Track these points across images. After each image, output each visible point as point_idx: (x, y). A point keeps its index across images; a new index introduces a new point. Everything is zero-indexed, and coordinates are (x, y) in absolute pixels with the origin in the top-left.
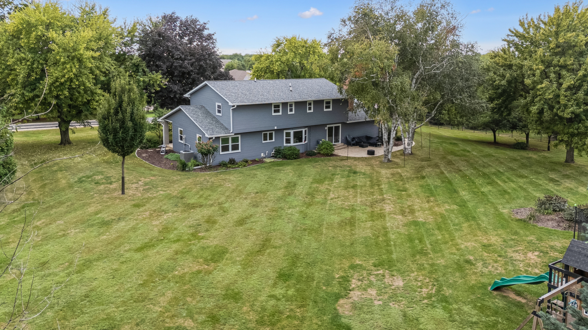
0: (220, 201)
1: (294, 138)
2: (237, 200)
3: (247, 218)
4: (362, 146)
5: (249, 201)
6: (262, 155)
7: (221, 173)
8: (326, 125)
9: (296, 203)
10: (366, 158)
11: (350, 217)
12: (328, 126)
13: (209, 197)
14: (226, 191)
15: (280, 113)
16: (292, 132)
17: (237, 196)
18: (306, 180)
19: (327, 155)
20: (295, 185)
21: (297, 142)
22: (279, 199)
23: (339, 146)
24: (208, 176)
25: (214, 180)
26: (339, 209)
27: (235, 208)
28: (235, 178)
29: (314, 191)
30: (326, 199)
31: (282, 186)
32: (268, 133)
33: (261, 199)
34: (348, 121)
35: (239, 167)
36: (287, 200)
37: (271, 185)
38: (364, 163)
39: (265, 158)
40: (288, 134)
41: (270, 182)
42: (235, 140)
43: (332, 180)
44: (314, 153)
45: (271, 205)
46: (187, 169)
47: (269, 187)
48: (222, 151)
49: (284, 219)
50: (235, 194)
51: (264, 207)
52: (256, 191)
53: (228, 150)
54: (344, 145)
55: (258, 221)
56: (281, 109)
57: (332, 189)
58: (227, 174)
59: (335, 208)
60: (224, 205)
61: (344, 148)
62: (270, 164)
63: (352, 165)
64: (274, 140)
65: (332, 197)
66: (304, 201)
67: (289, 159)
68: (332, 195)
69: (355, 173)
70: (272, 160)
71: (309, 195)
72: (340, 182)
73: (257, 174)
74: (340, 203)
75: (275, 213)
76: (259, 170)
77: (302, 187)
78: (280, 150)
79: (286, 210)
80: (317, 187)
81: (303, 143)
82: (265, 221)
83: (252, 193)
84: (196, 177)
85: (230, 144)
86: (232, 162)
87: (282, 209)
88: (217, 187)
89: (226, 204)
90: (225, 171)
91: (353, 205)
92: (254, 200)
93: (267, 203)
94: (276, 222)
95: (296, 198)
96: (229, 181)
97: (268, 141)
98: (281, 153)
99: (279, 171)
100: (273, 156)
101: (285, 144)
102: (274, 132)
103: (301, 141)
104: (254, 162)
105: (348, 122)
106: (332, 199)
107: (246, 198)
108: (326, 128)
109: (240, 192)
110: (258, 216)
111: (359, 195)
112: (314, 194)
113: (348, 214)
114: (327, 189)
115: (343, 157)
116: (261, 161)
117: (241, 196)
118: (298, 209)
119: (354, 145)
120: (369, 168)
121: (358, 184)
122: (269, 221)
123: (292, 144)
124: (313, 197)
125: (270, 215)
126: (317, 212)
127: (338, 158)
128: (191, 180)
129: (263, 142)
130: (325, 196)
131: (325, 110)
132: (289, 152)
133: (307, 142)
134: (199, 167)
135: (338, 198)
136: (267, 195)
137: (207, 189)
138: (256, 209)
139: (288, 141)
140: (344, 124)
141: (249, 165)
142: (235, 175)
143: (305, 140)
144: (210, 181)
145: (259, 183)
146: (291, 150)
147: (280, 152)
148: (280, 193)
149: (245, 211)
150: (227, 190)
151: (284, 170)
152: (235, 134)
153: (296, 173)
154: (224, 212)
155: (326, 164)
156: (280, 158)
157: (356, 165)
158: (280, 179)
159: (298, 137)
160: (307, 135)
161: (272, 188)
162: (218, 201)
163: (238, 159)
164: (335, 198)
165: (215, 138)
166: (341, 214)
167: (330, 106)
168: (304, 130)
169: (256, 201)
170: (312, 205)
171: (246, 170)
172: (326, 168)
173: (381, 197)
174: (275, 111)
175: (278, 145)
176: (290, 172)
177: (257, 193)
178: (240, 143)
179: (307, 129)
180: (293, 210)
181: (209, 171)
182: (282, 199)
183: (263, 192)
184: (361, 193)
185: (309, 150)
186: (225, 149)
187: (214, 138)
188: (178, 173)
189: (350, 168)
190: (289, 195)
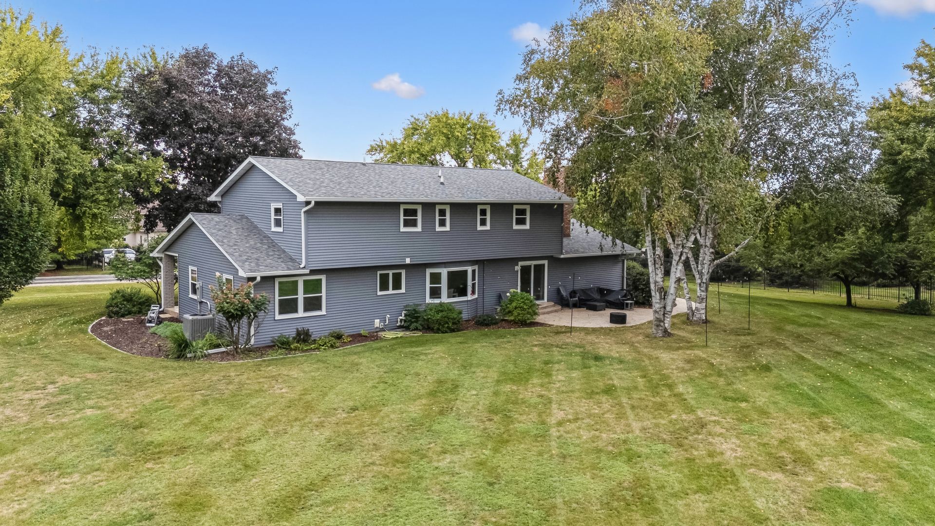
0: (243, 434)
1: (449, 288)
2: (296, 429)
3: (311, 487)
4: (594, 308)
5: (327, 433)
6: (377, 321)
7: (270, 363)
8: (515, 261)
9: (460, 437)
10: (610, 330)
11: (630, 477)
12: (521, 263)
13: (215, 424)
14: (269, 405)
15: (419, 229)
16: (444, 272)
17: (296, 420)
18: (482, 375)
19: (524, 323)
20: (457, 386)
21: (454, 297)
22: (414, 426)
23: (545, 308)
24: (235, 370)
25: (248, 379)
26: (588, 452)
27: (280, 456)
28: (304, 372)
29: (507, 401)
30: (543, 423)
31: (423, 391)
32: (391, 272)
33: (361, 425)
34: (562, 253)
35: (318, 349)
36: (436, 427)
37: (392, 388)
38: (611, 340)
39: (383, 330)
40: (436, 278)
41: (390, 381)
42: (312, 286)
43: (548, 375)
44: (493, 319)
45: (389, 442)
46: (189, 355)
47: (387, 393)
48: (281, 313)
49: (426, 489)
50: (293, 413)
51: (369, 451)
52: (351, 404)
53: (296, 311)
54: (554, 306)
55: (346, 498)
56: (419, 218)
57: (554, 397)
58: (283, 365)
59: (578, 449)
60: (250, 447)
61: (556, 311)
62: (394, 342)
63: (584, 342)
64: (403, 290)
65: (559, 418)
66: (485, 429)
67: (438, 331)
68: (558, 415)
69: (597, 358)
70: (400, 334)
71: (496, 414)
72: (570, 380)
73: (361, 364)
74: (585, 435)
75: (402, 470)
76: (367, 354)
77: (474, 392)
78: (416, 311)
79: (435, 457)
80: (512, 392)
81: (470, 297)
82: (369, 499)
83: (340, 411)
84: (205, 371)
85: (301, 296)
86: (303, 337)
87: (423, 457)
88: (250, 395)
89: (259, 443)
90: (282, 359)
91: (625, 442)
92: (343, 429)
93: (378, 437)
94: (404, 502)
95: (462, 422)
96: (284, 381)
97: (391, 291)
98: (420, 319)
99: (415, 356)
100: (400, 327)
101: (428, 300)
102: (403, 272)
103: (465, 294)
104: (358, 338)
105: (562, 256)
106: (560, 424)
107: (320, 425)
108: (518, 268)
109: (309, 407)
110: (347, 479)
111: (629, 412)
112: (510, 411)
113: (622, 471)
114: (541, 396)
115: (557, 327)
116: (373, 336)
117: (307, 420)
118: (468, 454)
119: (575, 306)
120: (626, 348)
121: (616, 382)
122: (381, 497)
123: (445, 299)
124: (508, 419)
125: (386, 477)
126: (528, 465)
127: (548, 329)
128: (186, 380)
129: (379, 293)
130: (540, 415)
131: (515, 227)
132: (439, 316)
133: (476, 296)
134: (223, 349)
135: (576, 419)
136: (382, 414)
137: (220, 401)
138: (345, 457)
139: (435, 293)
140: (553, 261)
141: (345, 344)
142: (306, 367)
143: (473, 292)
144: (237, 380)
145: (363, 383)
146: (442, 311)
147: (417, 318)
148: (415, 410)
149: (308, 465)
150: (274, 403)
151: (426, 354)
152: (313, 272)
153: (456, 360)
154: (247, 467)
155: (524, 341)
156: (416, 329)
157: (592, 343)
158: (418, 374)
159: (458, 285)
160: (476, 281)
161: (394, 397)
162: (238, 435)
163: (317, 331)
164: (569, 421)
165: (263, 278)
166: (601, 470)
167: (525, 219)
168: (470, 269)
169: (347, 433)
170: (508, 441)
171: (334, 356)
172: (525, 350)
173: (692, 417)
174: (407, 223)
175: (412, 301)
176: (442, 358)
177: (354, 409)
178: (324, 294)
179: (476, 267)
180: (456, 458)
181: (242, 359)
182: (422, 424)
183: (371, 407)
184: (633, 407)
185: (480, 313)
186: (288, 306)
187: (259, 279)
188: (165, 364)
189: (582, 350)
190: (441, 413)
